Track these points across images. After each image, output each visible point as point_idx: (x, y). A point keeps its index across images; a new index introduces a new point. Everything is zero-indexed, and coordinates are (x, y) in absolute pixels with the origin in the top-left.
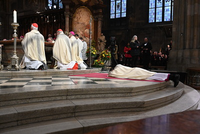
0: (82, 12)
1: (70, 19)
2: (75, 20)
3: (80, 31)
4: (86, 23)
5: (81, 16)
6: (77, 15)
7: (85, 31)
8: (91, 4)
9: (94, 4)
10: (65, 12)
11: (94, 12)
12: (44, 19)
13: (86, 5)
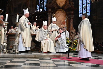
0: (59, 13)
4: (62, 21)
5: (59, 15)
7: (62, 26)
8: (66, 8)
9: (68, 8)
10: (48, 14)
11: (68, 13)
12: (34, 18)
13: (63, 8)
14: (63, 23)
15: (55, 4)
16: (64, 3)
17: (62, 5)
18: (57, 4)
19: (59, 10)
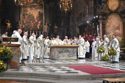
0: (112, 18)
1: (103, 25)
2: (108, 24)
3: (111, 32)
4: (117, 26)
5: (112, 20)
6: (109, 21)
7: (116, 31)
8: (120, 10)
9: (123, 10)
10: (99, 21)
11: (123, 16)
12: (92, 25)
13: (116, 12)
14: (118, 28)
15: (107, 8)
16: (117, 6)
17: (114, 8)
18: (109, 9)
19: (112, 15)
